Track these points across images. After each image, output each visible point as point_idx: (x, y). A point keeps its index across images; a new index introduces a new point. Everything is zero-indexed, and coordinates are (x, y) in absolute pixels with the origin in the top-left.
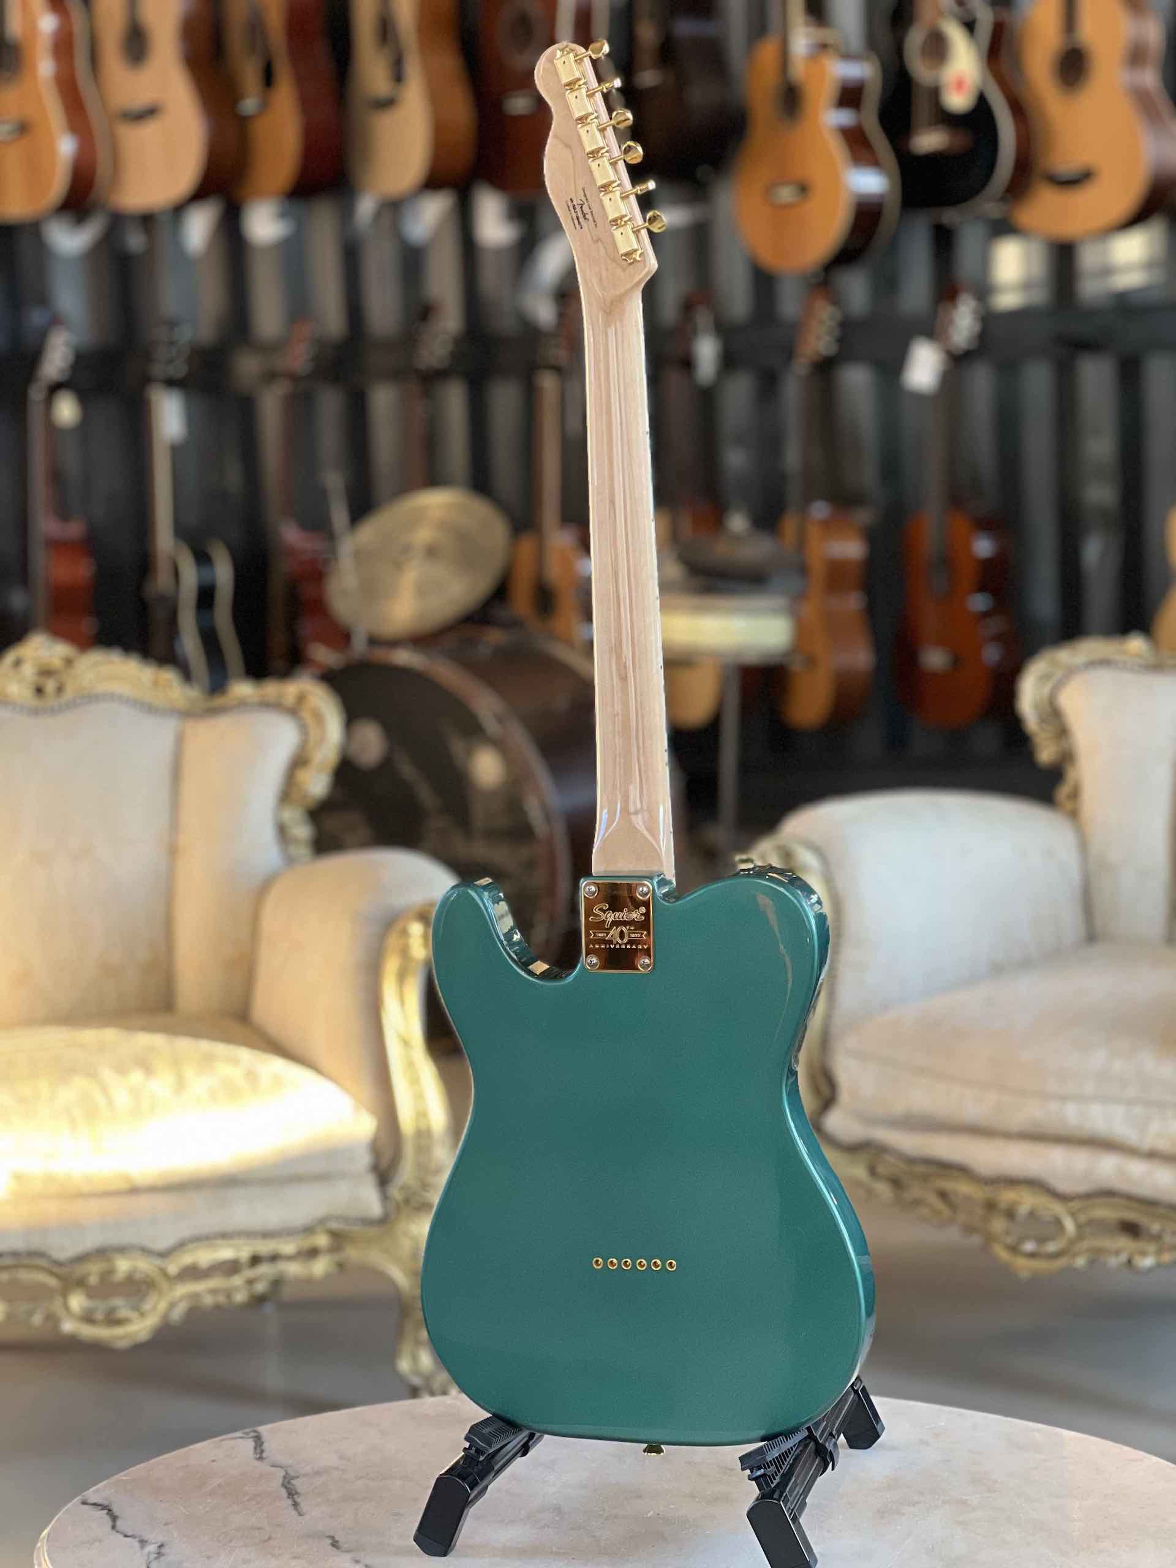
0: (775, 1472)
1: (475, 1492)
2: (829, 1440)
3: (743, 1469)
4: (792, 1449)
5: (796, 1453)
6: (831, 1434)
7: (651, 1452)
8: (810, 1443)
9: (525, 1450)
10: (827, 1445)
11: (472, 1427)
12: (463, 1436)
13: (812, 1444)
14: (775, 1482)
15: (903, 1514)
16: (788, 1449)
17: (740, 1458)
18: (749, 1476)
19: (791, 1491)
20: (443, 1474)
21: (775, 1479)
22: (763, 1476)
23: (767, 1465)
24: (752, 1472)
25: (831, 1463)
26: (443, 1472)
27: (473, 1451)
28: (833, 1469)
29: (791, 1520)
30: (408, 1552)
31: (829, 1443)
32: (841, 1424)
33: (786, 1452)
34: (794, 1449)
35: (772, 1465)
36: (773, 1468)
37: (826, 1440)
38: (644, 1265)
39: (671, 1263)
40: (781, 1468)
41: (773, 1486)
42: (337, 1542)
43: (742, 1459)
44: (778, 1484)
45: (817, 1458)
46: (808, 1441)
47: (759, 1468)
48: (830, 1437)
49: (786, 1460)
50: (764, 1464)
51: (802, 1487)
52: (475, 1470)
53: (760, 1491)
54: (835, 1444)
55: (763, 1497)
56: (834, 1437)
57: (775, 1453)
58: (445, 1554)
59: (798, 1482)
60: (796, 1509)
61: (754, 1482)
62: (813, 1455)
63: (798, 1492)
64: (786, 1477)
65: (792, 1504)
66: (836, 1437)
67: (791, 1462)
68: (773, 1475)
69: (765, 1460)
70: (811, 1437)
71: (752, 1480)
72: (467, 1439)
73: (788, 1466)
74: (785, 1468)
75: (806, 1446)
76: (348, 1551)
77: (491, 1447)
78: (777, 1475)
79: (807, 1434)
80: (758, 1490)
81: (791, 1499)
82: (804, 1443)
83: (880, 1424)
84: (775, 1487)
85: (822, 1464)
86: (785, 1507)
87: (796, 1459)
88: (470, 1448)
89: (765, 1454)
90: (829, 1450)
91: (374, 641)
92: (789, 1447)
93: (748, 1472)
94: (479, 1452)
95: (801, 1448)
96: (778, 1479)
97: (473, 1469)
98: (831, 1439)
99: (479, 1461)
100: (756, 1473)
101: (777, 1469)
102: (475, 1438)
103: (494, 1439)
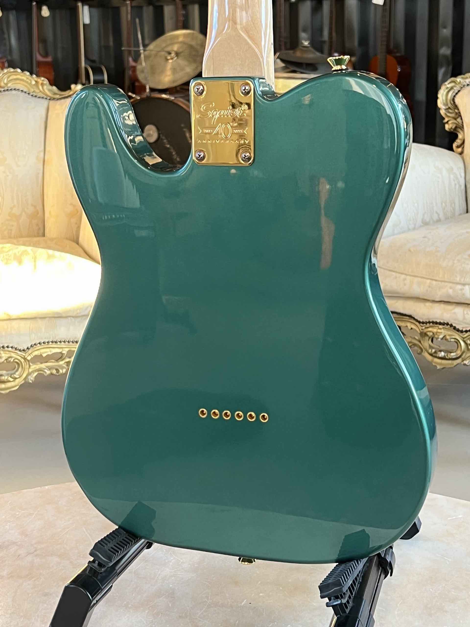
0: (349, 597)
3: (322, 597)
5: (364, 569)
7: (244, 562)
8: (374, 558)
10: (387, 557)
11: (96, 544)
12: (89, 552)
14: (349, 607)
16: (359, 572)
18: (327, 603)
20: (70, 583)
21: (349, 604)
22: (340, 604)
23: (343, 595)
24: (330, 601)
25: (390, 571)
26: (69, 581)
27: (96, 565)
28: (391, 575)
31: (388, 555)
33: (357, 575)
35: (347, 593)
38: (241, 416)
39: (264, 416)
40: (354, 590)
41: (347, 610)
43: (322, 588)
44: (352, 609)
45: (379, 569)
47: (336, 598)
48: (389, 549)
49: (357, 581)
50: (341, 595)
53: (338, 617)
56: (392, 548)
57: (350, 582)
61: (332, 610)
62: (376, 569)
63: (368, 613)
64: (358, 600)
67: (360, 580)
68: (347, 601)
69: (342, 591)
71: (330, 607)
72: (91, 554)
73: (359, 585)
74: (356, 587)
75: (372, 561)
77: (111, 561)
78: (350, 599)
81: (363, 622)
84: (349, 613)
85: (384, 573)
87: (365, 578)
88: (94, 561)
89: (342, 585)
90: (389, 561)
91: (152, 90)
92: (360, 569)
93: (326, 600)
94: (100, 565)
95: (367, 564)
98: (389, 551)
99: (99, 573)
100: (333, 601)
101: (350, 593)
102: (98, 553)
103: (115, 555)
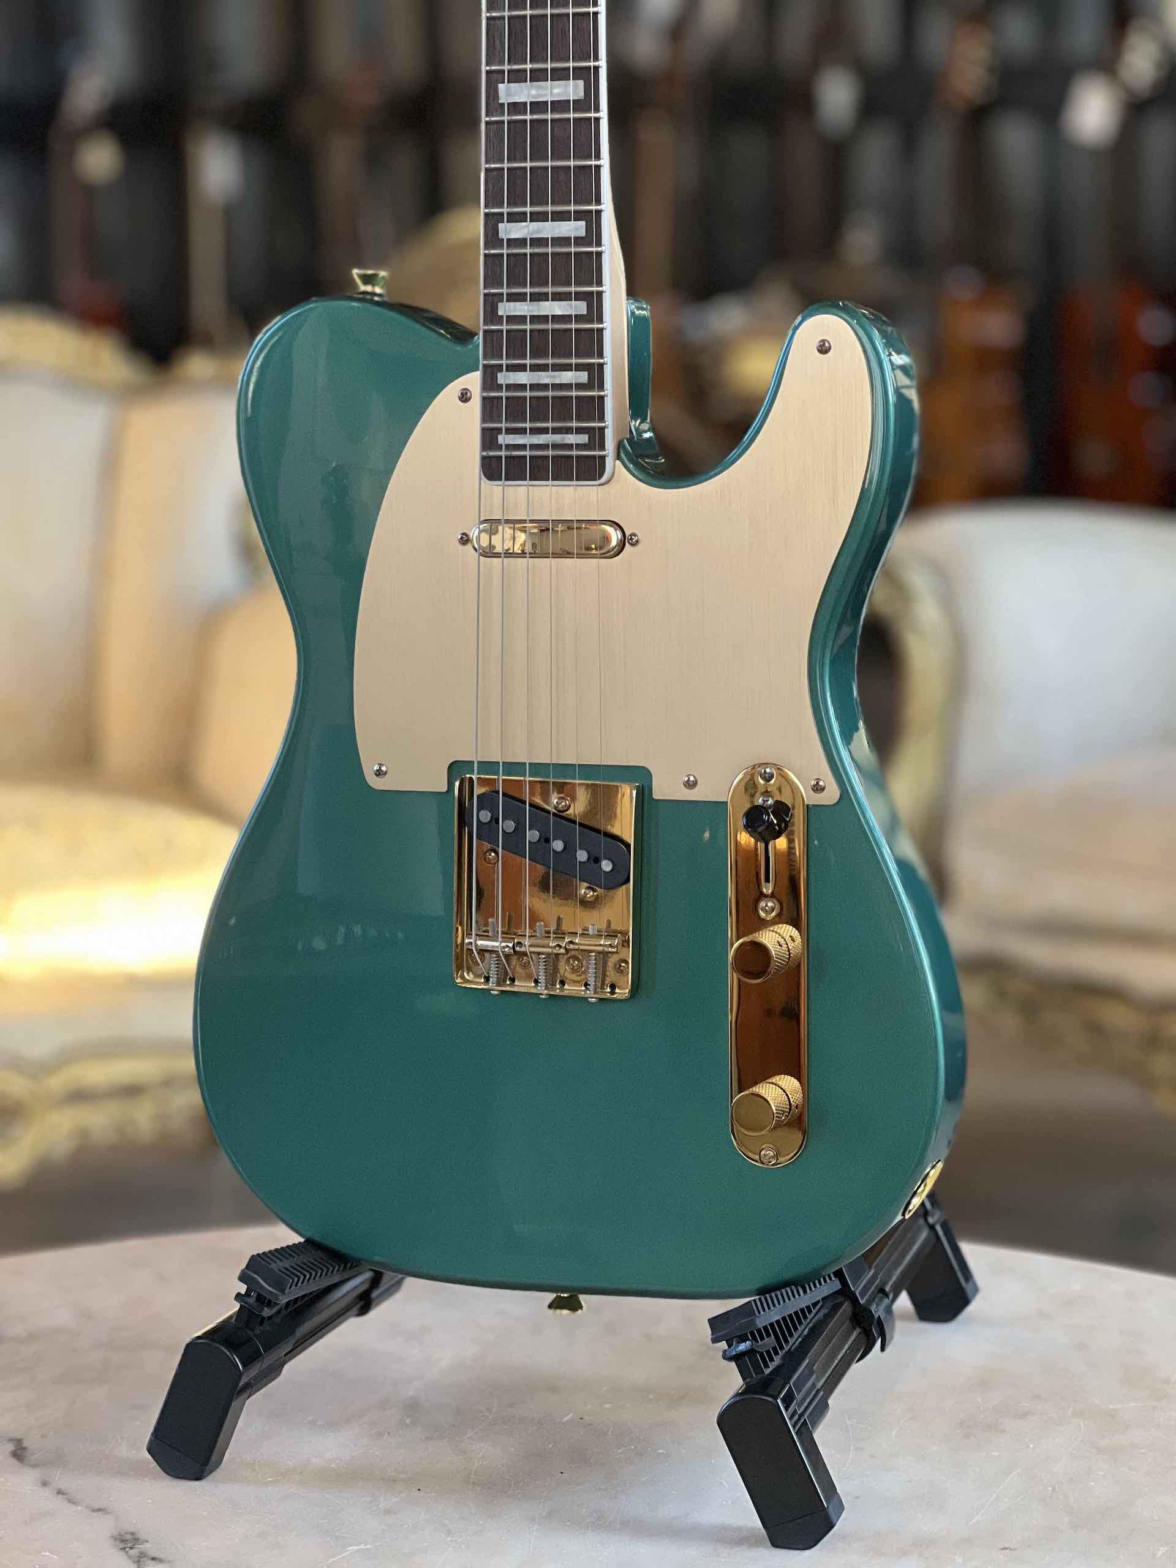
0: (775, 1349)
1: (254, 1371)
2: (877, 1300)
3: (715, 1340)
4: (810, 1312)
5: (816, 1318)
6: (882, 1291)
7: (562, 1309)
8: (841, 1304)
9: (364, 1303)
10: (873, 1308)
11: (252, 1260)
12: (238, 1273)
13: (846, 1307)
14: (772, 1366)
15: (1003, 1431)
16: (802, 1310)
17: (709, 1320)
18: (724, 1352)
19: (799, 1385)
20: (199, 1338)
21: (772, 1360)
22: (751, 1352)
23: (758, 1335)
24: (730, 1346)
25: (880, 1340)
26: (199, 1334)
27: (251, 1301)
28: (883, 1349)
29: (797, 1433)
30: (137, 1471)
31: (877, 1305)
32: (903, 1275)
33: (796, 1313)
34: (814, 1311)
35: (768, 1335)
36: (770, 1341)
37: (870, 1301)
40: (786, 1341)
41: (767, 1371)
42: (24, 1449)
43: (714, 1322)
44: (777, 1369)
45: (854, 1328)
46: (840, 1299)
47: (743, 1339)
48: (880, 1295)
49: (796, 1329)
50: (752, 1334)
51: (822, 1376)
52: (258, 1332)
53: (744, 1381)
54: (889, 1310)
55: (748, 1390)
56: (887, 1296)
57: (774, 1315)
58: (198, 1476)
59: (814, 1368)
60: (808, 1412)
61: (733, 1365)
62: (847, 1324)
63: (814, 1385)
64: (794, 1359)
65: (800, 1406)
66: (891, 1296)
67: (805, 1333)
68: (768, 1352)
69: (755, 1327)
70: (845, 1292)
71: (730, 1359)
72: (243, 1278)
73: (800, 1339)
74: (794, 1341)
75: (836, 1308)
76: (34, 1466)
77: (283, 1291)
78: (776, 1353)
79: (839, 1287)
80: (741, 1380)
81: (799, 1397)
82: (833, 1302)
83: (970, 1284)
84: (770, 1374)
85: (864, 1338)
86: (787, 1409)
87: (816, 1331)
88: (248, 1294)
89: (755, 1314)
90: (876, 1316)
92: (803, 1305)
93: (723, 1345)
94: (263, 1300)
95: (825, 1311)
96: (777, 1361)
97: (253, 1330)
98: (881, 1300)
99: (263, 1319)
100: (738, 1346)
101: (777, 1342)
102: (256, 1276)
103: (291, 1281)
